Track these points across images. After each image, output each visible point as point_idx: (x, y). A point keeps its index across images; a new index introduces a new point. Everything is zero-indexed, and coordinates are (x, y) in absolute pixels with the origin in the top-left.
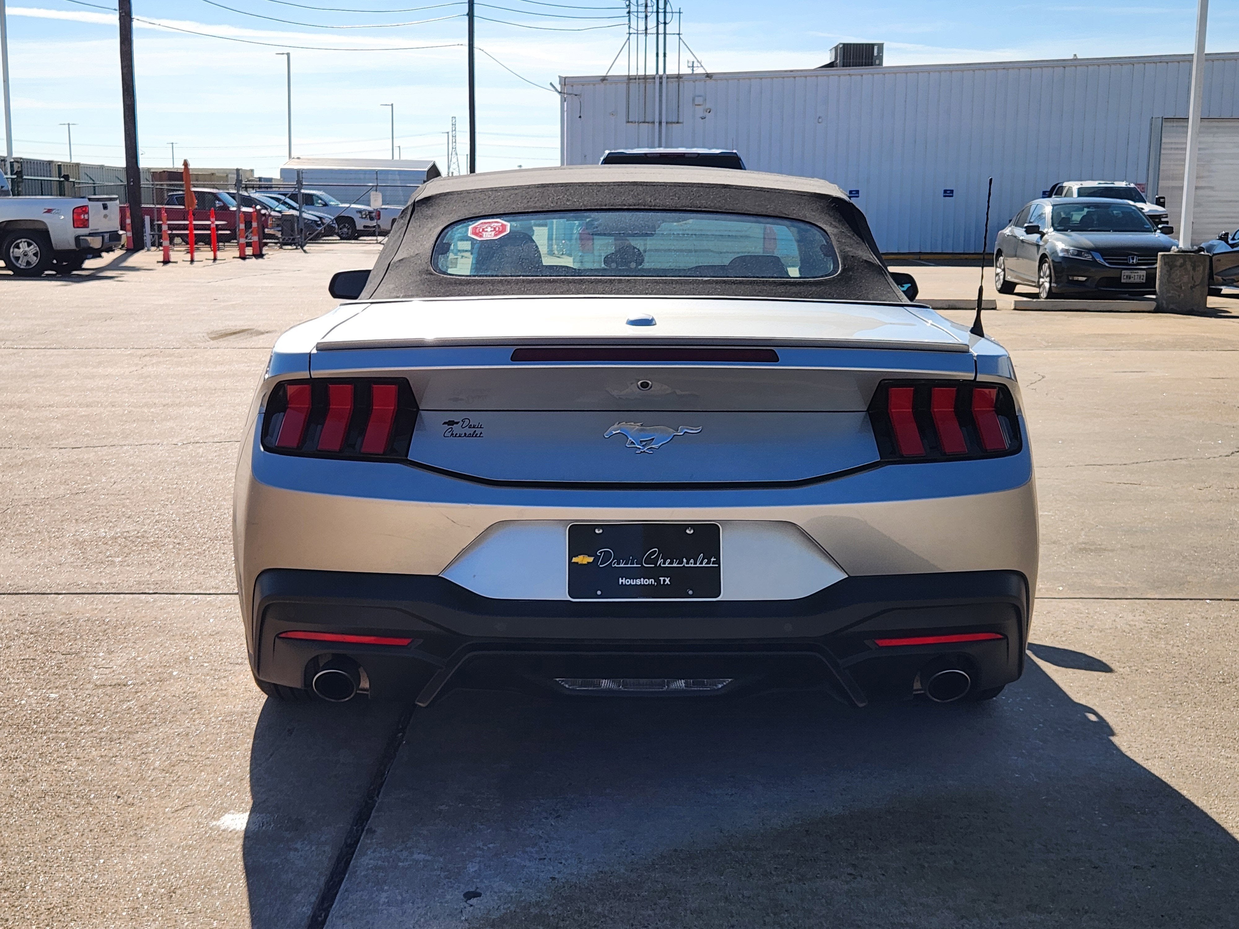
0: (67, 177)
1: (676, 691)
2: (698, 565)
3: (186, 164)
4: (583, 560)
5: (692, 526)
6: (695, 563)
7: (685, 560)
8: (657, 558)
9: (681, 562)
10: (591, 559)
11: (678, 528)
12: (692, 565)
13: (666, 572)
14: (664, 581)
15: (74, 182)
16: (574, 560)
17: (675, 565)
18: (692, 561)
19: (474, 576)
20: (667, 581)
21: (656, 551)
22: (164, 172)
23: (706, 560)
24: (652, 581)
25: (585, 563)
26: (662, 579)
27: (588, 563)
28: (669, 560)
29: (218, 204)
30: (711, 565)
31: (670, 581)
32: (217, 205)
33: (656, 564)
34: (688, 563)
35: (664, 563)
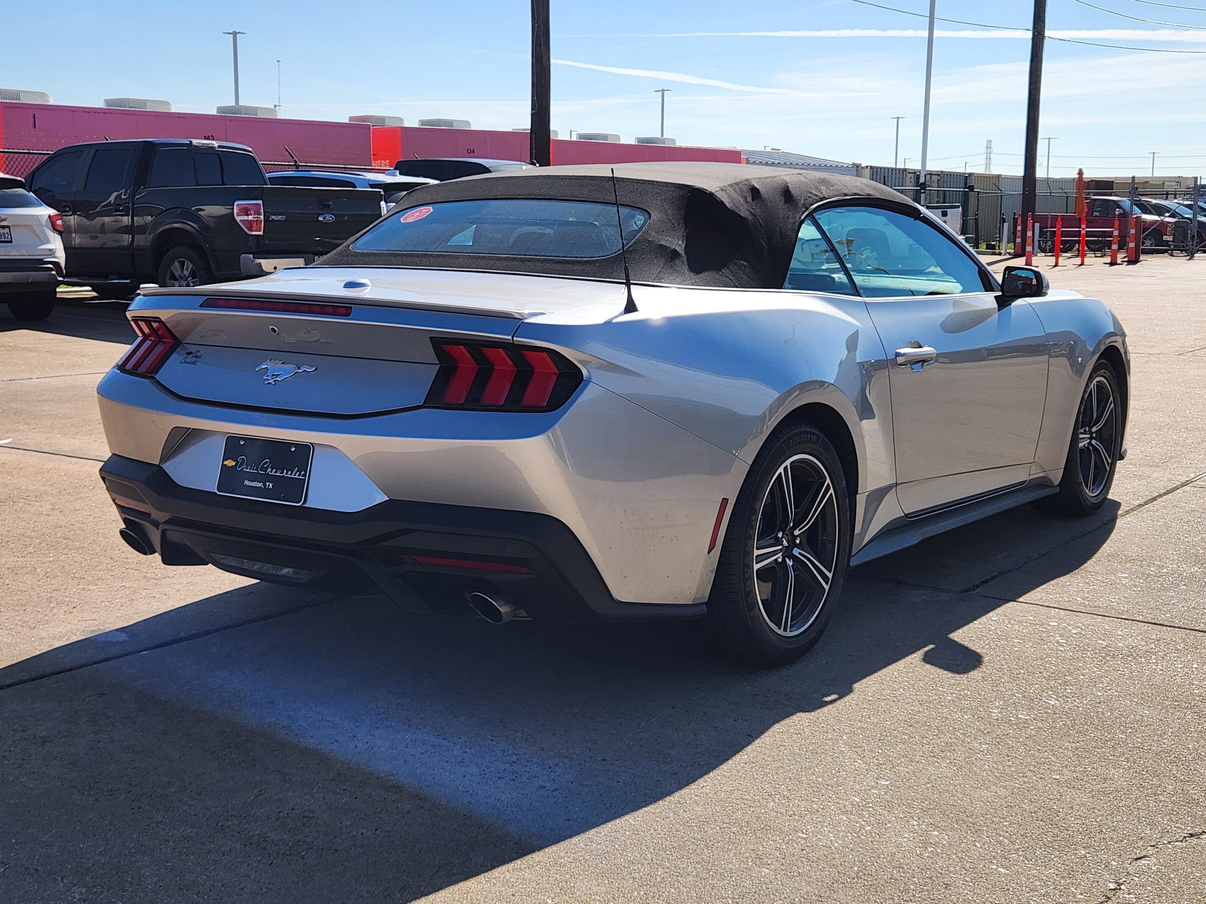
0: (971, 188)
1: (283, 576)
2: (292, 476)
3: (1080, 173)
4: (230, 463)
5: (295, 445)
6: (291, 474)
7: (285, 471)
8: (267, 467)
9: (282, 473)
10: (234, 463)
11: (284, 445)
12: (289, 476)
13: (271, 478)
14: (269, 485)
15: (978, 192)
16: (225, 463)
17: (278, 474)
18: (290, 472)
19: (175, 468)
20: (271, 487)
21: (267, 462)
22: (1092, 181)
23: (298, 473)
24: (261, 485)
25: (230, 465)
26: (268, 483)
27: (232, 466)
28: (275, 470)
29: (1118, 211)
30: (301, 477)
31: (272, 486)
32: (1117, 213)
33: (266, 472)
34: (286, 474)
35: (271, 472)
